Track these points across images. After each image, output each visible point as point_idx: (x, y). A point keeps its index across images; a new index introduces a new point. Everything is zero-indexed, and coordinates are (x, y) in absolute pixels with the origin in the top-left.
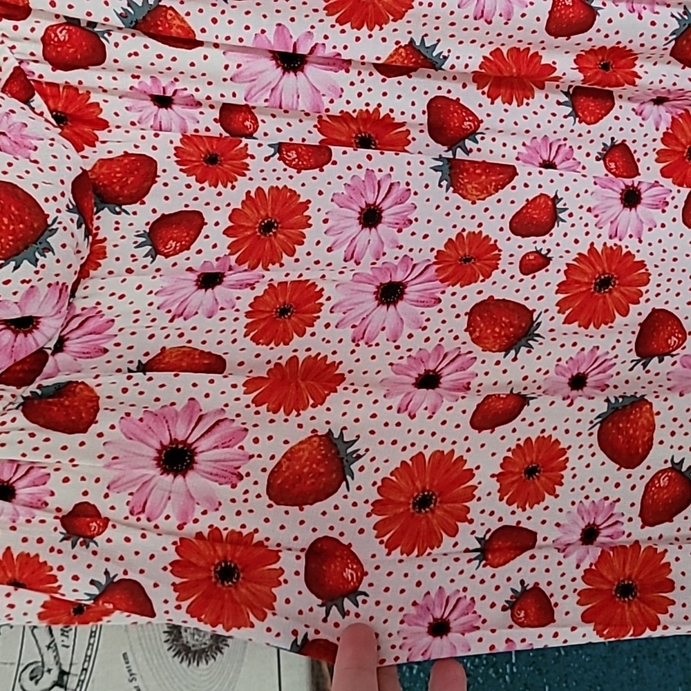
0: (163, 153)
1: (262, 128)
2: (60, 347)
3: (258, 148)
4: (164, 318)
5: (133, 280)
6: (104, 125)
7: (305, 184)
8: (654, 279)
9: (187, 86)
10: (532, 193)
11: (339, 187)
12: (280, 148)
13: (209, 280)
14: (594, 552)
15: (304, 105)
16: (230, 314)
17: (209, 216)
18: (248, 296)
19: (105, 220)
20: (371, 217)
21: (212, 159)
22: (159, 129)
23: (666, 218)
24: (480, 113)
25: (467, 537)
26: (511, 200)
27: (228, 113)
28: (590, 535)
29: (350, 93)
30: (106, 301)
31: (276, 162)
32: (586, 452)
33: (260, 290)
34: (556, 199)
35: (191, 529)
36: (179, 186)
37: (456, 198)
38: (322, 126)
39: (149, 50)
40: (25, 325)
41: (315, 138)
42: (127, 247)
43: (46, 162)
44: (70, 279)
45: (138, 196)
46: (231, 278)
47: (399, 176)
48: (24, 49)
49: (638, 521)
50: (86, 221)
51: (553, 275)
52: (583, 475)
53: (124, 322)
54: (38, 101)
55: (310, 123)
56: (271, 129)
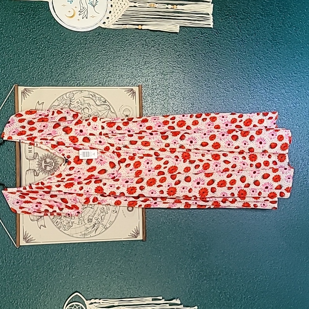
0: (127, 158)
1: (137, 155)
2: (117, 176)
3: (136, 157)
4: (126, 174)
5: (124, 170)
6: (121, 155)
7: (141, 160)
8: (179, 169)
9: (129, 152)
10: (165, 160)
11: (144, 161)
12: (139, 157)
13: (131, 170)
14: (169, 187)
15: (141, 153)
16: (133, 173)
17: (131, 164)
18: (135, 172)
19: (121, 164)
20: (148, 163)
21: (132, 158)
22: (127, 155)
23: (181, 162)
24: (160, 153)
25: (156, 185)
26: (163, 161)
27: (133, 154)
28: (169, 186)
29: (145, 152)
30: (121, 172)
31: (138, 158)
32: (169, 178)
33: (136, 171)
34: (168, 161)
35: (128, 187)
36: (128, 161)
37: (157, 161)
38: (143, 155)
39: (125, 149)
40: (113, 174)
41: (143, 156)
42: (123, 167)
43: (116, 159)
44: (118, 170)
45: (124, 162)
46: (133, 170)
47: (151, 159)
48: (114, 149)
49: (174, 185)
50: (119, 164)
51: (167, 169)
52: (168, 181)
53: (123, 174)
54: (115, 153)
55: (142, 154)
56: (138, 155)
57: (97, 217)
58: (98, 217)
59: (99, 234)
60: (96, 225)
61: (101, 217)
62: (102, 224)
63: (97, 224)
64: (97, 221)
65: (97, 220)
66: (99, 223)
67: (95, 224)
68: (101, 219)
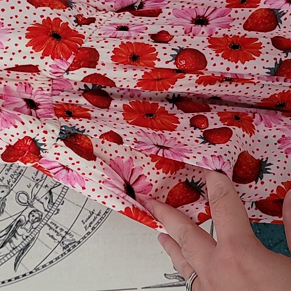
57: (29, 191)
58: (36, 190)
59: (36, 269)
60: (20, 231)
61: (50, 192)
62: (53, 227)
63: (28, 226)
64: (30, 209)
65: (29, 204)
66: (39, 220)
67: (19, 223)
68: (46, 203)
